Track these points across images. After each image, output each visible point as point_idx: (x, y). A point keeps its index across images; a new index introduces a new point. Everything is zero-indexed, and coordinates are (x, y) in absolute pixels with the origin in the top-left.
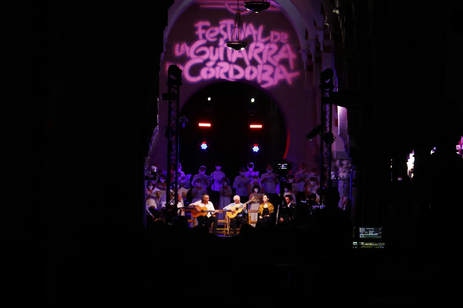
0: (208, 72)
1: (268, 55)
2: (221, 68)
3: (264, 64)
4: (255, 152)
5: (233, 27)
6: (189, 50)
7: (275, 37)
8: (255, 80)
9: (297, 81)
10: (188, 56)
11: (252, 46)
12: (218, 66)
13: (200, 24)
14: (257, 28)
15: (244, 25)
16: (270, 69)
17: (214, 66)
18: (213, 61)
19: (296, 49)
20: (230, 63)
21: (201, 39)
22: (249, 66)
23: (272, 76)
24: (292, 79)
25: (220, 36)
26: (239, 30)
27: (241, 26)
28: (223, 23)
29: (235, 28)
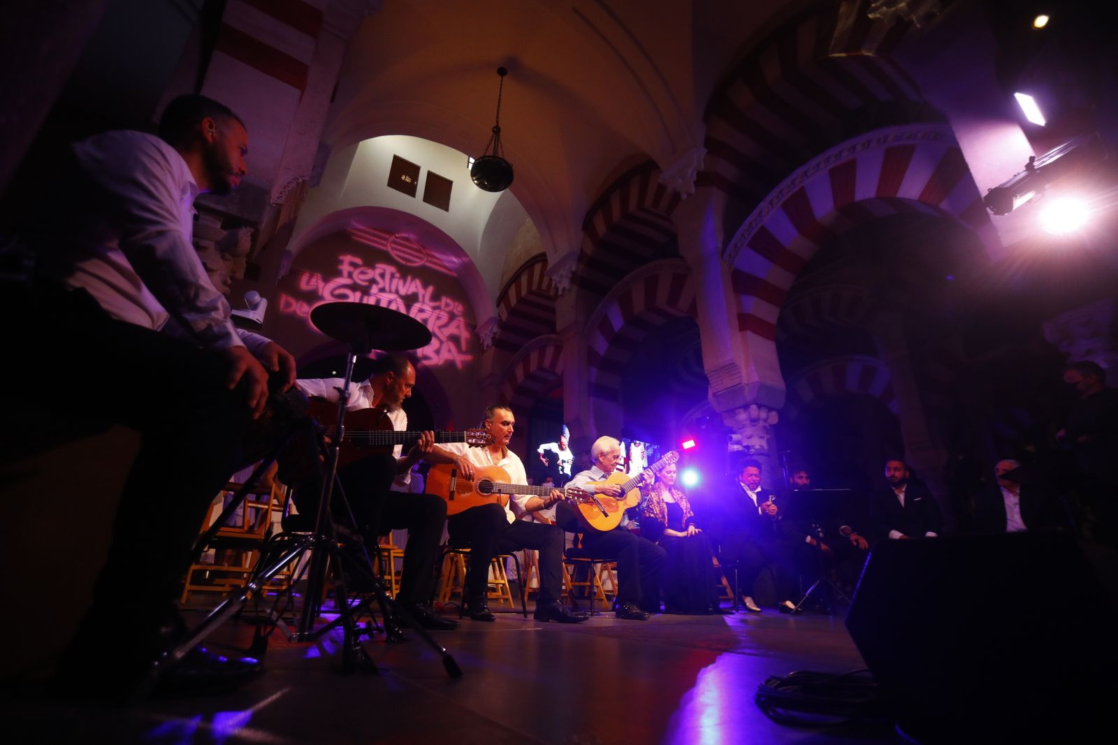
5: (393, 276)
6: (323, 288)
7: (447, 305)
9: (471, 367)
10: (320, 293)
11: (417, 306)
13: (347, 259)
14: (425, 286)
15: (409, 278)
19: (472, 327)
21: (345, 278)
23: (437, 352)
24: (463, 362)
25: (373, 281)
26: (401, 282)
27: (404, 278)
28: (381, 267)
29: (396, 277)
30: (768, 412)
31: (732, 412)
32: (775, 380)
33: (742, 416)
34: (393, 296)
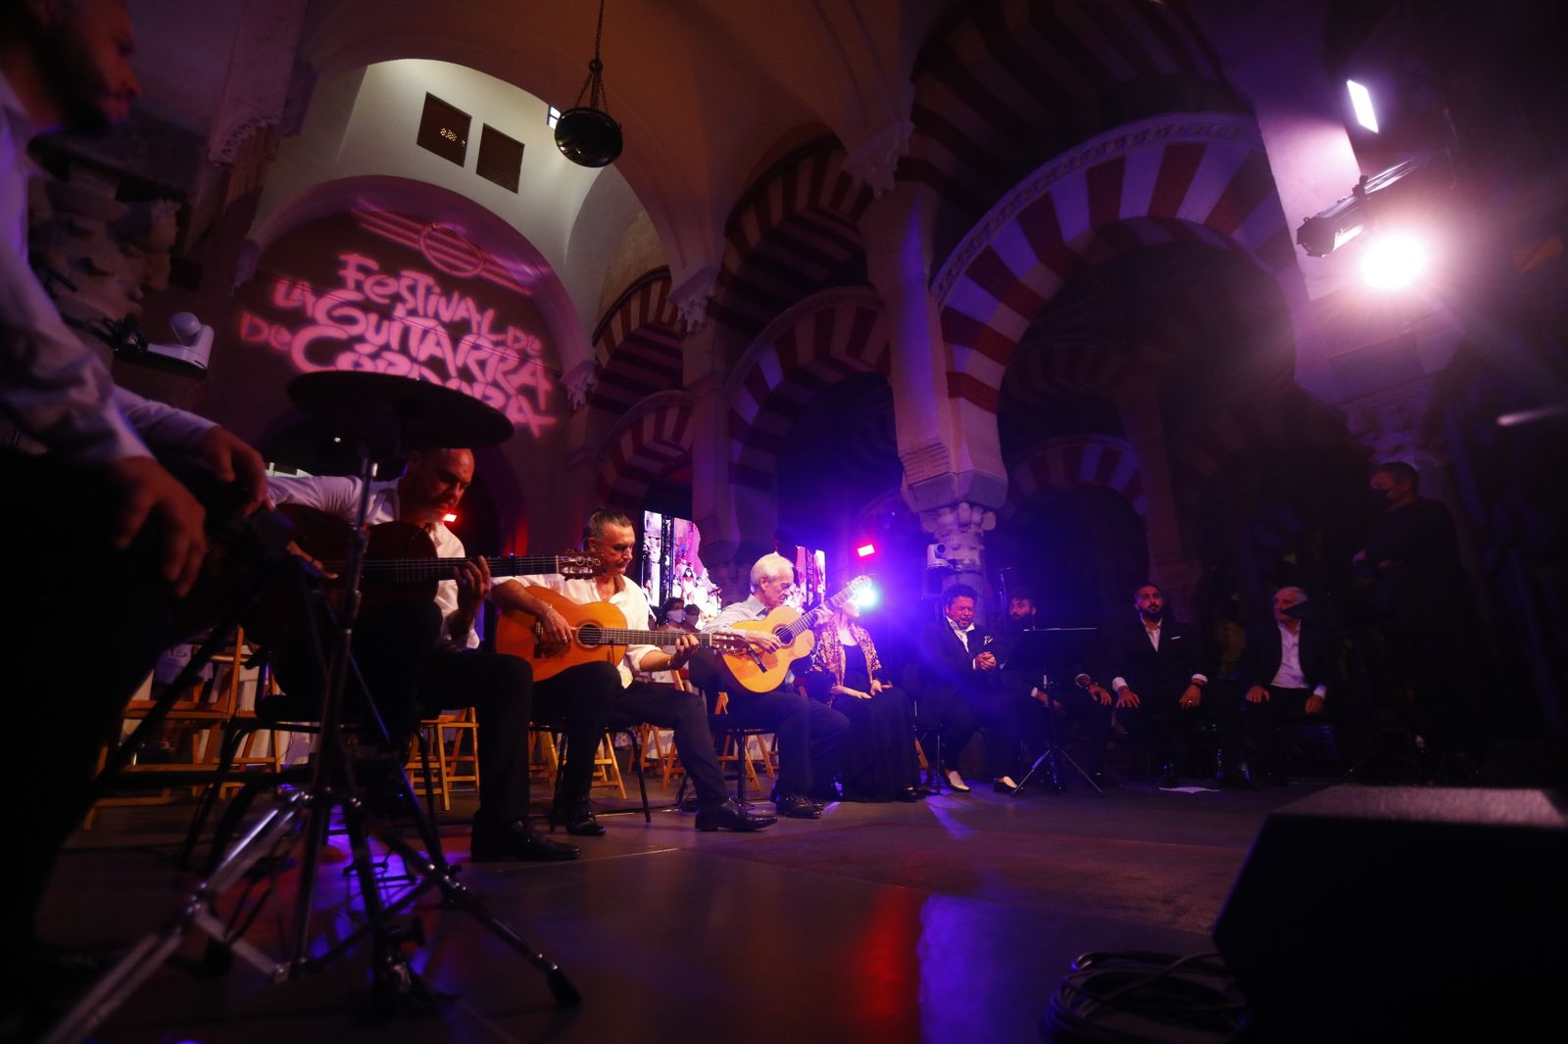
0: (357, 362)
1: (496, 369)
2: (392, 362)
3: (487, 384)
5: (429, 291)
6: (314, 306)
7: (516, 340)
9: (554, 435)
10: (309, 313)
11: (467, 341)
12: (383, 358)
13: (353, 259)
14: (481, 310)
15: (456, 296)
16: (498, 397)
17: (374, 355)
18: (373, 344)
19: (555, 374)
20: (414, 360)
21: (351, 290)
22: (454, 375)
24: (540, 427)
25: (397, 298)
26: (443, 300)
27: (447, 294)
28: (409, 276)
29: (435, 293)
30: (983, 513)
31: (934, 512)
32: (995, 469)
33: (948, 518)
34: (430, 323)
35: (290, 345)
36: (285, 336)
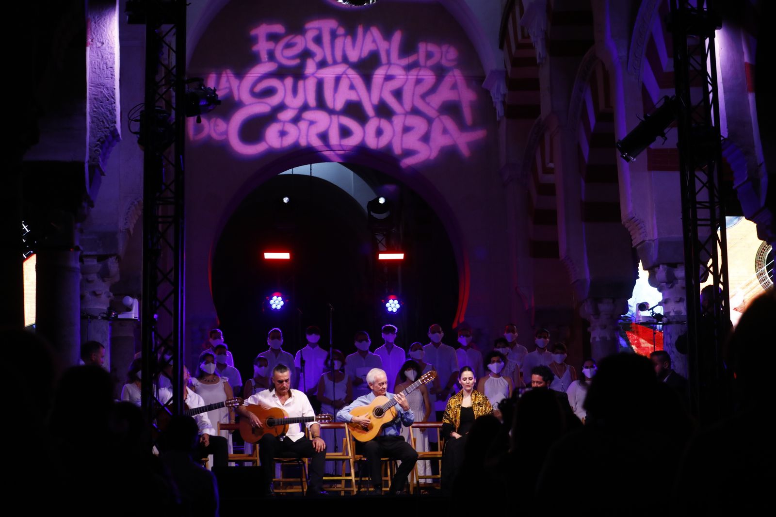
0: (283, 134)
1: (414, 94)
2: (312, 123)
3: (406, 114)
4: (392, 311)
5: (334, 35)
6: (239, 87)
7: (429, 55)
8: (389, 148)
9: (480, 149)
10: (236, 98)
11: (379, 74)
12: (304, 120)
13: (262, 30)
14: (387, 36)
15: (360, 30)
16: (419, 125)
17: (296, 120)
18: (293, 109)
19: (476, 79)
20: (331, 112)
21: (265, 62)
22: (373, 117)
23: (426, 138)
24: (470, 145)
25: (306, 54)
26: (349, 40)
27: (351, 32)
28: (313, 27)
29: (340, 36)
34: (339, 69)
35: (226, 133)
36: (221, 125)
